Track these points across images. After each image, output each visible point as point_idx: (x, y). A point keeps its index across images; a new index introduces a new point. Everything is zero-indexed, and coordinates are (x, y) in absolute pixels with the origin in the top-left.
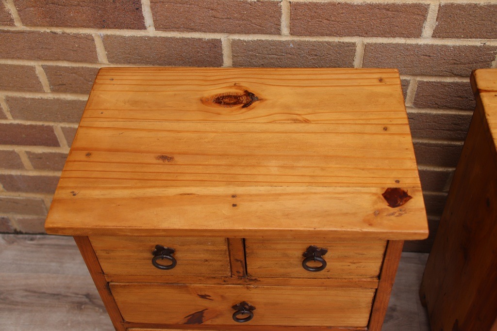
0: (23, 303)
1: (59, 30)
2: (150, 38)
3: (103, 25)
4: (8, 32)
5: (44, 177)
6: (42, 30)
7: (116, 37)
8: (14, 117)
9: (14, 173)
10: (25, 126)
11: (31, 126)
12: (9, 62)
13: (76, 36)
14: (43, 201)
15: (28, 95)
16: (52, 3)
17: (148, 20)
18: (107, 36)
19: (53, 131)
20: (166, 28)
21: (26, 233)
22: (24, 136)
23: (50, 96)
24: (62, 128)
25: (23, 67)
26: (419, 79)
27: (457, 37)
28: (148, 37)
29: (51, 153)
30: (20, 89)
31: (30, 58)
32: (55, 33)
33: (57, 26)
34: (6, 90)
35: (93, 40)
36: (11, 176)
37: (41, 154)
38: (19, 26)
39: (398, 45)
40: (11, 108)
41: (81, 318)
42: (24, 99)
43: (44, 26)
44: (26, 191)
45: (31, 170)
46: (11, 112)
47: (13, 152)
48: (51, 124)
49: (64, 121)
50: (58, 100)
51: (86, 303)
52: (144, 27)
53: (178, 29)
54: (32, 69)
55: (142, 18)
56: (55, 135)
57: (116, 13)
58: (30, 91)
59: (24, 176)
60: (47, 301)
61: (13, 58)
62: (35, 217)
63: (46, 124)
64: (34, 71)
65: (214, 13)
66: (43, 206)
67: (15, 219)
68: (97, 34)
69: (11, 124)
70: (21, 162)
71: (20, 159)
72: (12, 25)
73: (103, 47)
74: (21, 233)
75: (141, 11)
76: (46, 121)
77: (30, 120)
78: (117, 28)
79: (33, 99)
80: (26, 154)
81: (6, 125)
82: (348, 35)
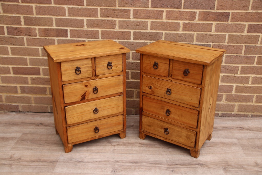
0: (21, 125)
1: (47, 38)
2: (69, 40)
3: (58, 36)
4: (35, 38)
5: (34, 87)
6: (43, 38)
7: (60, 39)
8: (30, 65)
9: (25, 85)
10: (32, 68)
11: (34, 68)
12: (33, 47)
13: (51, 39)
14: (31, 97)
15: (35, 57)
16: (47, 30)
17: (69, 35)
18: (59, 39)
19: (39, 70)
20: (73, 37)
21: (23, 112)
22: (31, 71)
23: (41, 58)
24: (42, 68)
25: (36, 48)
26: (132, 51)
27: (138, 40)
28: (68, 39)
29: (37, 77)
30: (34, 56)
31: (38, 46)
32: (46, 39)
33: (47, 37)
34: (30, 56)
35: (55, 40)
36: (24, 87)
37: (34, 78)
38: (38, 37)
39: (126, 42)
40: (30, 61)
41: (38, 127)
42: (34, 58)
43: (44, 37)
44: (27, 93)
45: (30, 84)
46: (29, 63)
47: (27, 77)
48: (39, 67)
49: (43, 66)
50: (43, 59)
51: (40, 125)
52: (67, 37)
53: (75, 37)
54: (38, 49)
55: (67, 34)
56: (40, 71)
57: (62, 33)
58: (36, 56)
59: (27, 87)
60: (28, 124)
61: (34, 46)
62: (27, 104)
63: (38, 67)
64: (39, 50)
65: (84, 33)
66: (31, 99)
67: (21, 105)
68: (56, 39)
69: (29, 67)
70: (28, 81)
71: (28, 80)
72: (36, 36)
73: (57, 42)
74: (21, 112)
75: (67, 32)
76: (39, 66)
77: (34, 66)
78: (61, 37)
79: (36, 58)
80: (30, 78)
81: (27, 67)
82: (115, 39)
